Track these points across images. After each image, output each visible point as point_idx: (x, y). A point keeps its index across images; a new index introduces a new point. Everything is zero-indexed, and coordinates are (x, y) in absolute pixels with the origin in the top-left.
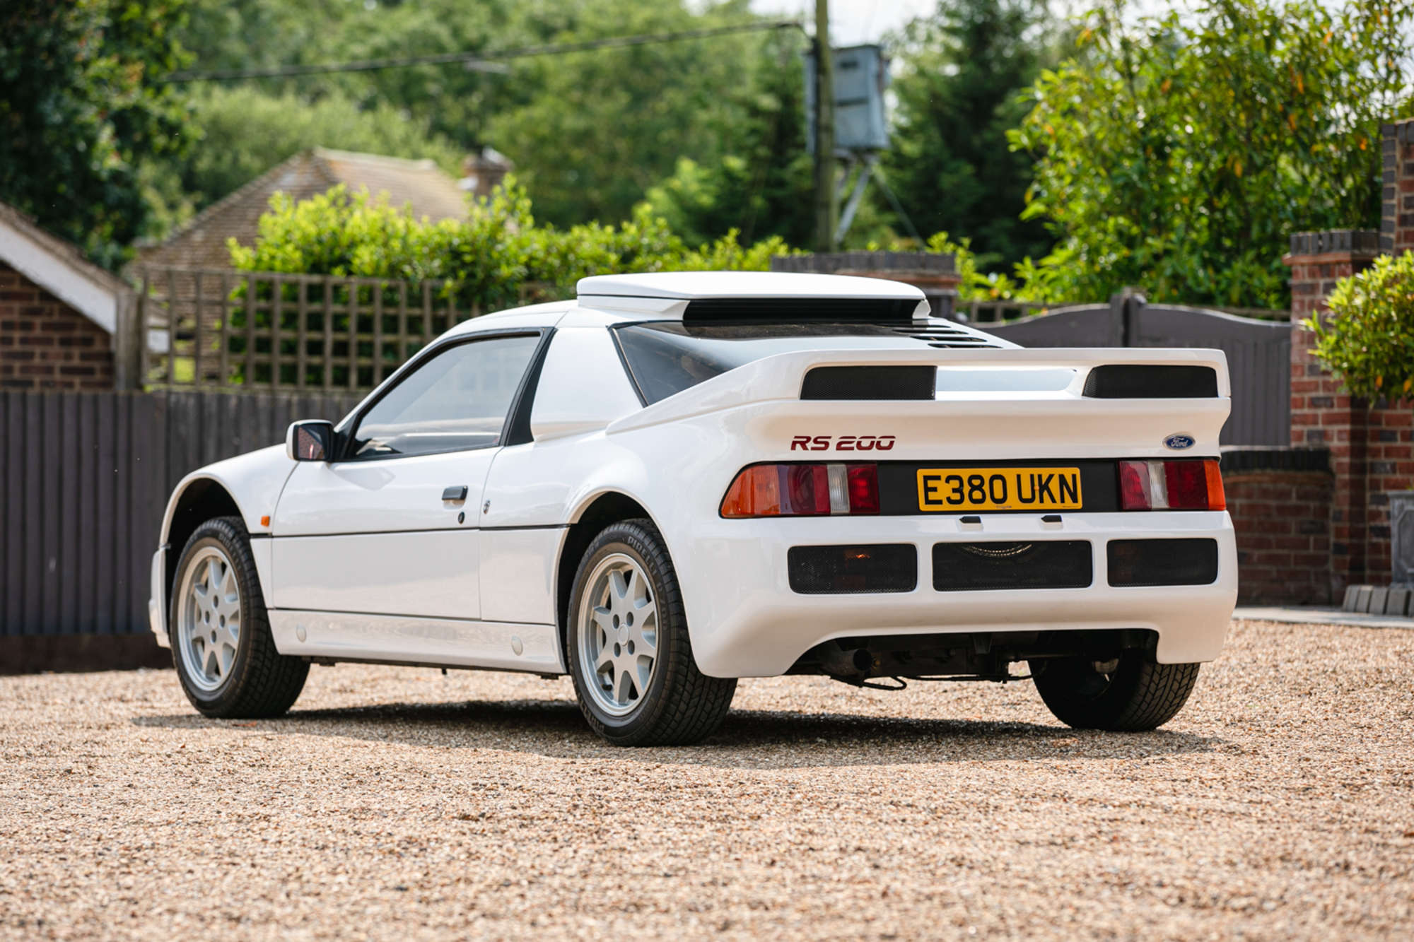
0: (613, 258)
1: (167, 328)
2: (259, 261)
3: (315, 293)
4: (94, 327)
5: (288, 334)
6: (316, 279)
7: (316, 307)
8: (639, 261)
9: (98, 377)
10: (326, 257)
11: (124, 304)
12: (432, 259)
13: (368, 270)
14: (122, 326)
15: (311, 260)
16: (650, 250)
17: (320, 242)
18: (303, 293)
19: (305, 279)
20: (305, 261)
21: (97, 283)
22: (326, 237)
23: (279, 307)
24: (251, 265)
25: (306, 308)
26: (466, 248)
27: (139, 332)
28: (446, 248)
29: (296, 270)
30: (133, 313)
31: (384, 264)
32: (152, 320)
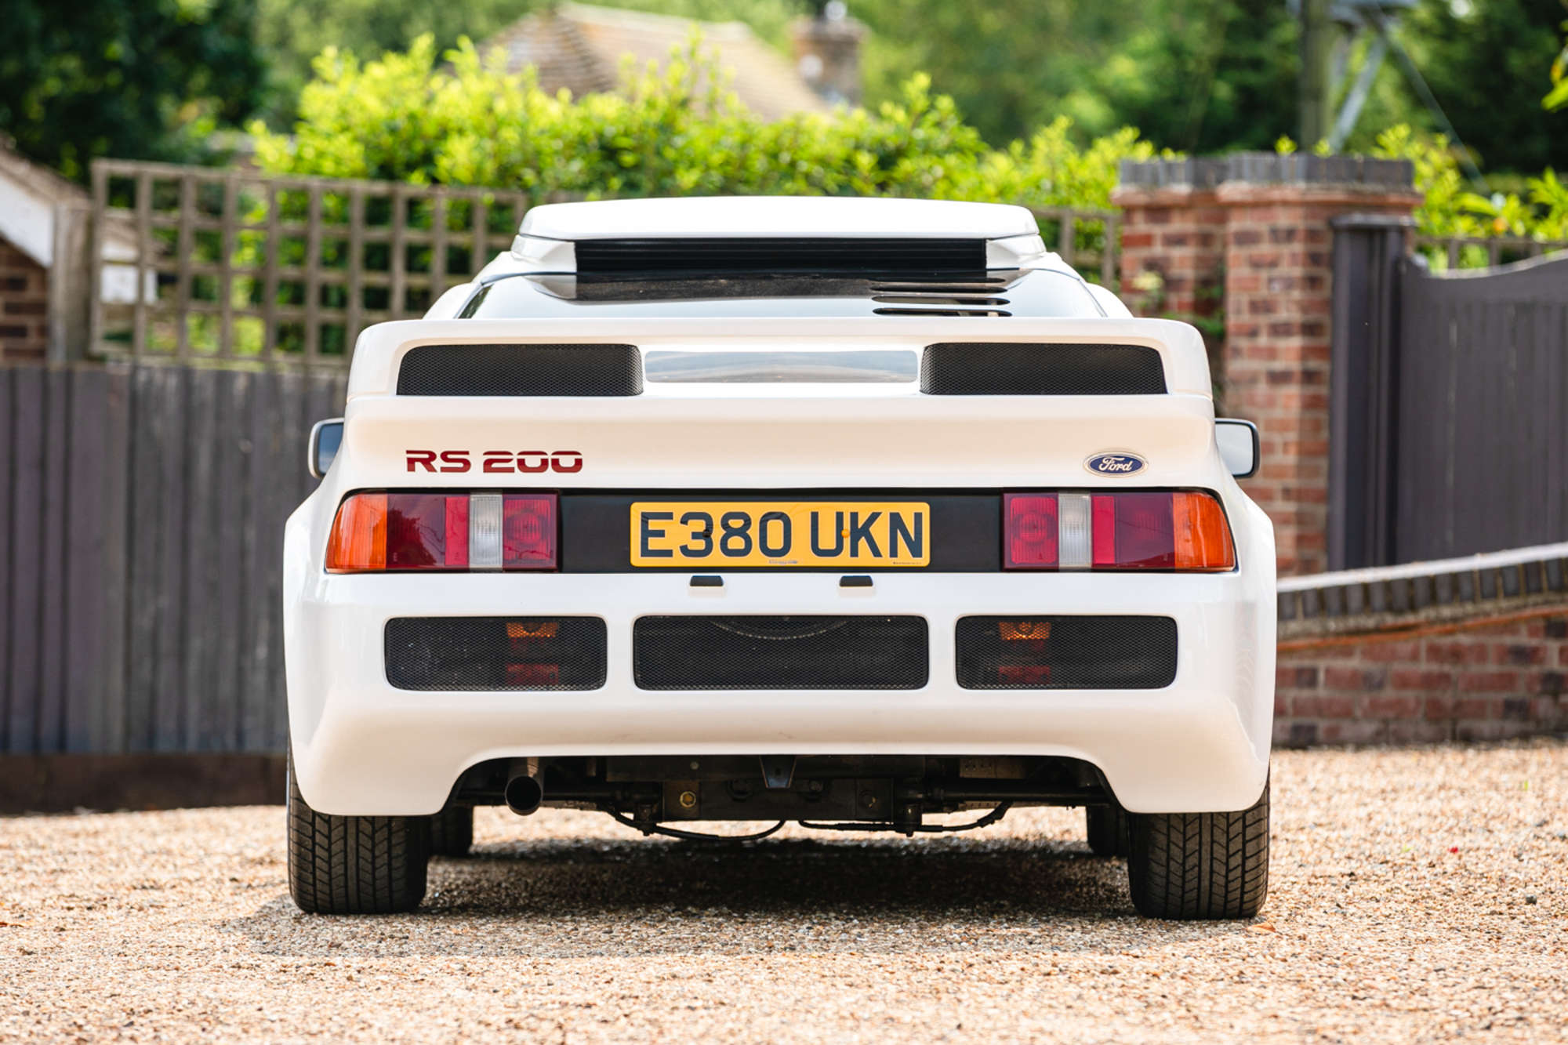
0: (865, 161)
1: (135, 263)
2: (298, 158)
3: (378, 211)
4: (22, 260)
5: (332, 276)
6: (380, 188)
7: (379, 234)
8: (906, 166)
9: (33, 341)
10: (402, 155)
11: (65, 223)
12: (570, 158)
13: (463, 174)
14: (61, 257)
15: (378, 158)
16: (927, 149)
17: (393, 131)
18: (357, 212)
19: (366, 188)
20: (367, 159)
21: (33, 192)
22: (402, 122)
23: (321, 233)
24: (286, 164)
25: (362, 235)
26: (624, 142)
27: (89, 268)
28: (593, 141)
29: (354, 175)
30: (79, 239)
31: (490, 167)
32: (111, 249)
